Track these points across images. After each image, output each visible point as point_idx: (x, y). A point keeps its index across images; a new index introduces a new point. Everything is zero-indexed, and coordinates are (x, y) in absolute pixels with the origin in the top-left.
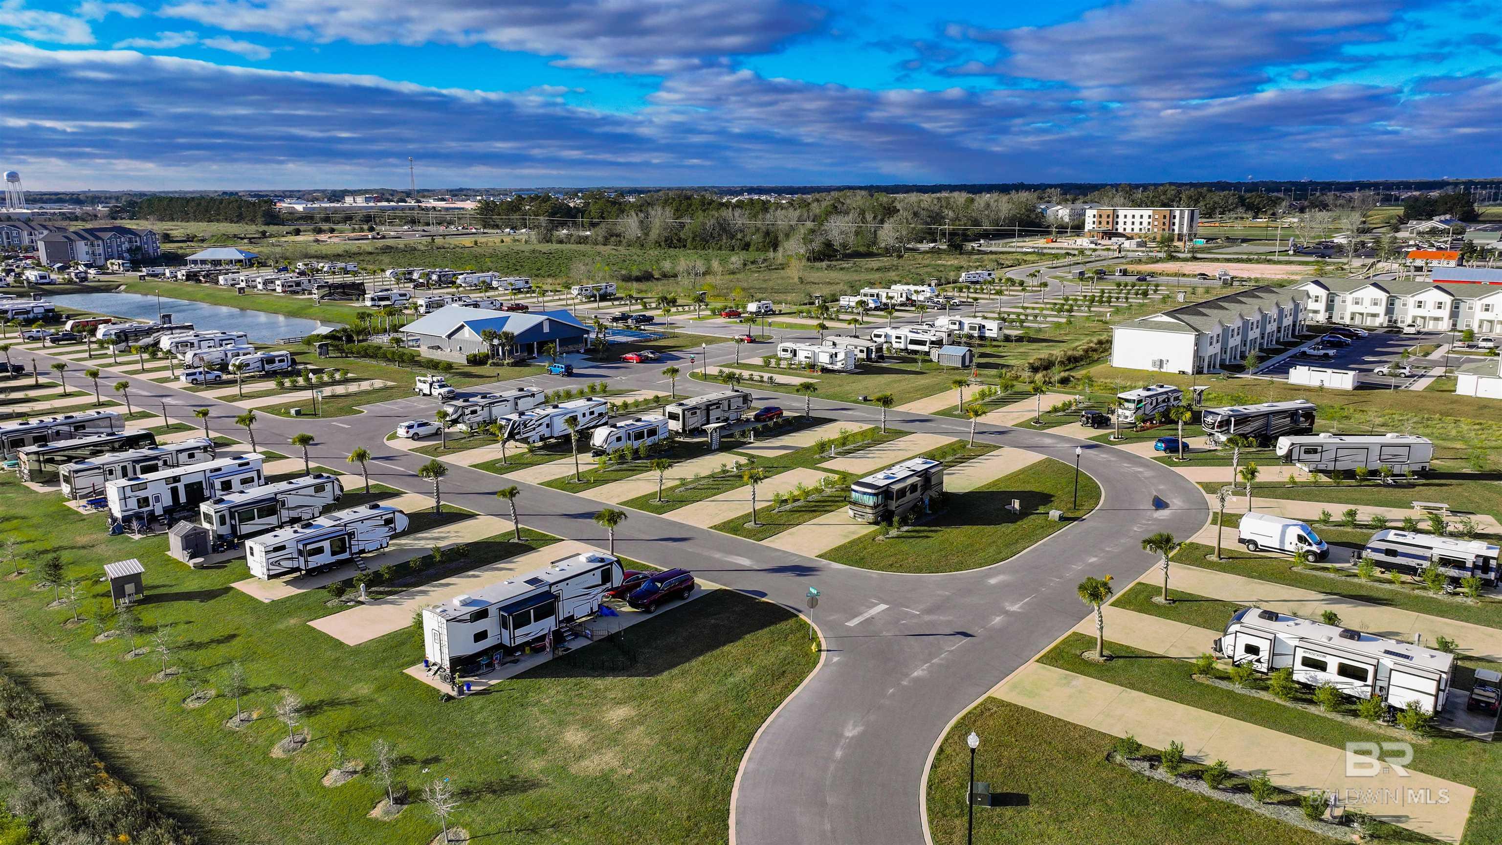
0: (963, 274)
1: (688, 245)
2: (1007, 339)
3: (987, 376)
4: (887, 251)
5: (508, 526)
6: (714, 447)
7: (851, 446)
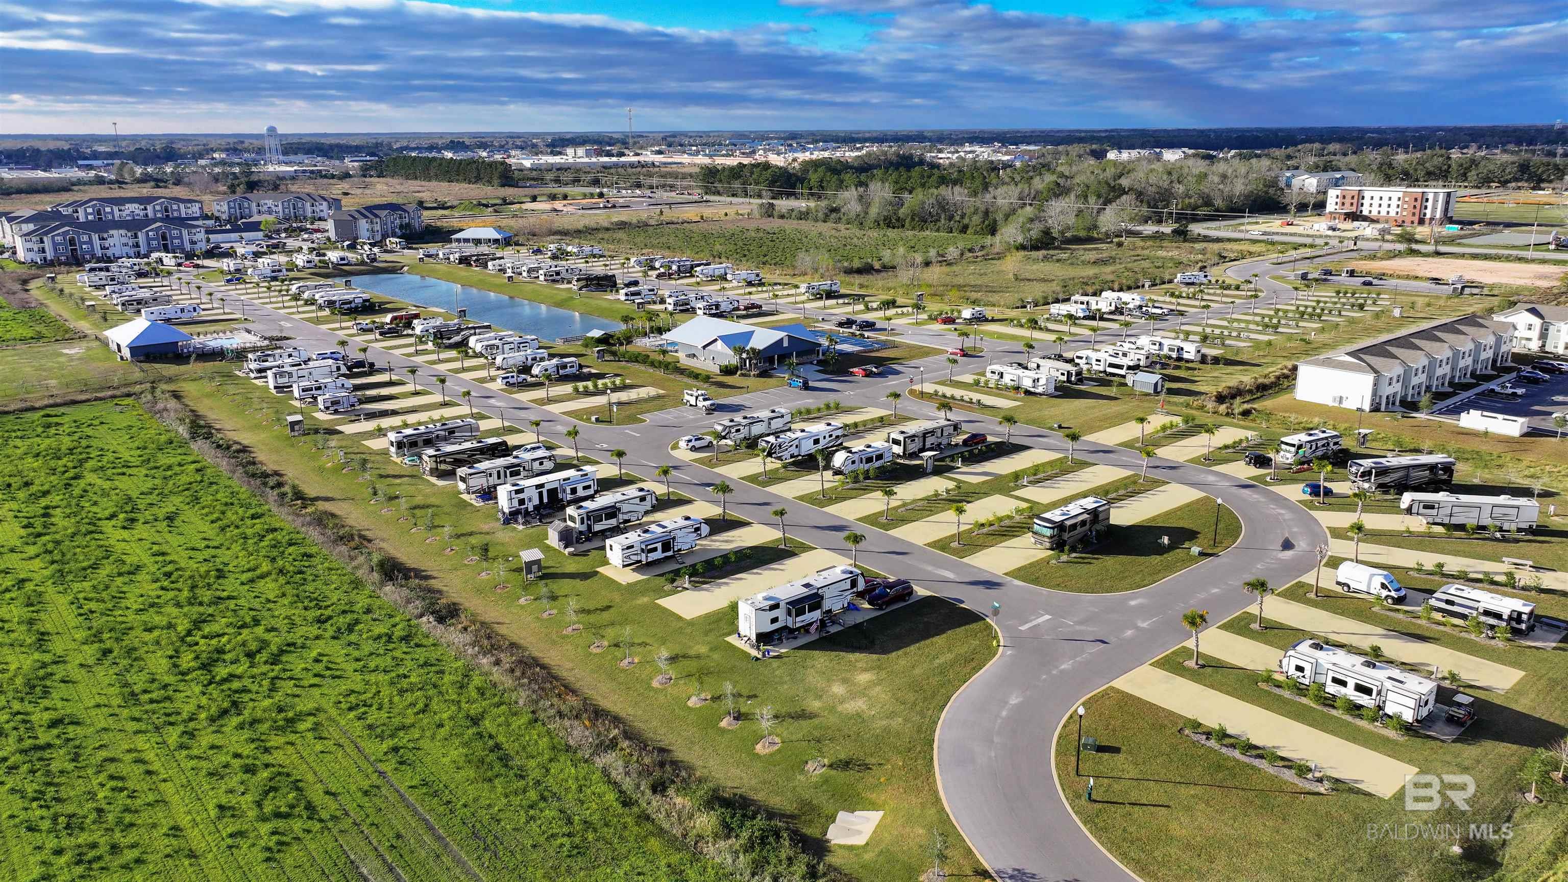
0: (1179, 275)
1: (907, 225)
2: (1204, 359)
3: (1175, 404)
4: (1107, 238)
5: (776, 534)
6: (929, 470)
7: (1041, 476)
